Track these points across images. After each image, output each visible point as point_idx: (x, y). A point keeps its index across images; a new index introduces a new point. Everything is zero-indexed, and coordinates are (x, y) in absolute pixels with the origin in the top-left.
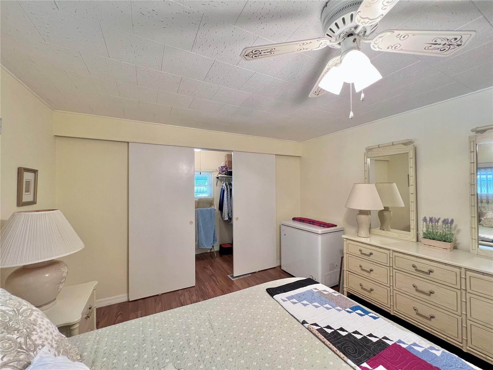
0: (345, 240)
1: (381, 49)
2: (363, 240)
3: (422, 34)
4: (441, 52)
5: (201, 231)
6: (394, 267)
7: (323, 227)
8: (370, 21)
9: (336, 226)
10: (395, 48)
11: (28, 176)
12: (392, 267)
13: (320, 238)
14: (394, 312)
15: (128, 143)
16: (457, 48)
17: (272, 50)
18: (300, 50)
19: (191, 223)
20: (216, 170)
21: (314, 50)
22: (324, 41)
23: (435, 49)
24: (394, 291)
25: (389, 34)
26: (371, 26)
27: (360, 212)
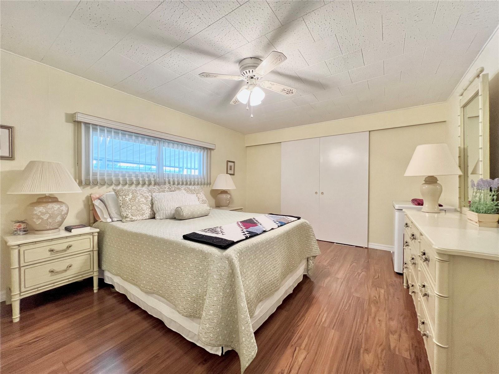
0: (405, 214)
3: (280, 85)
4: (287, 94)
8: (260, 75)
10: (270, 88)
16: (291, 94)
22: (241, 77)
23: (284, 92)
25: (267, 82)
27: (425, 181)
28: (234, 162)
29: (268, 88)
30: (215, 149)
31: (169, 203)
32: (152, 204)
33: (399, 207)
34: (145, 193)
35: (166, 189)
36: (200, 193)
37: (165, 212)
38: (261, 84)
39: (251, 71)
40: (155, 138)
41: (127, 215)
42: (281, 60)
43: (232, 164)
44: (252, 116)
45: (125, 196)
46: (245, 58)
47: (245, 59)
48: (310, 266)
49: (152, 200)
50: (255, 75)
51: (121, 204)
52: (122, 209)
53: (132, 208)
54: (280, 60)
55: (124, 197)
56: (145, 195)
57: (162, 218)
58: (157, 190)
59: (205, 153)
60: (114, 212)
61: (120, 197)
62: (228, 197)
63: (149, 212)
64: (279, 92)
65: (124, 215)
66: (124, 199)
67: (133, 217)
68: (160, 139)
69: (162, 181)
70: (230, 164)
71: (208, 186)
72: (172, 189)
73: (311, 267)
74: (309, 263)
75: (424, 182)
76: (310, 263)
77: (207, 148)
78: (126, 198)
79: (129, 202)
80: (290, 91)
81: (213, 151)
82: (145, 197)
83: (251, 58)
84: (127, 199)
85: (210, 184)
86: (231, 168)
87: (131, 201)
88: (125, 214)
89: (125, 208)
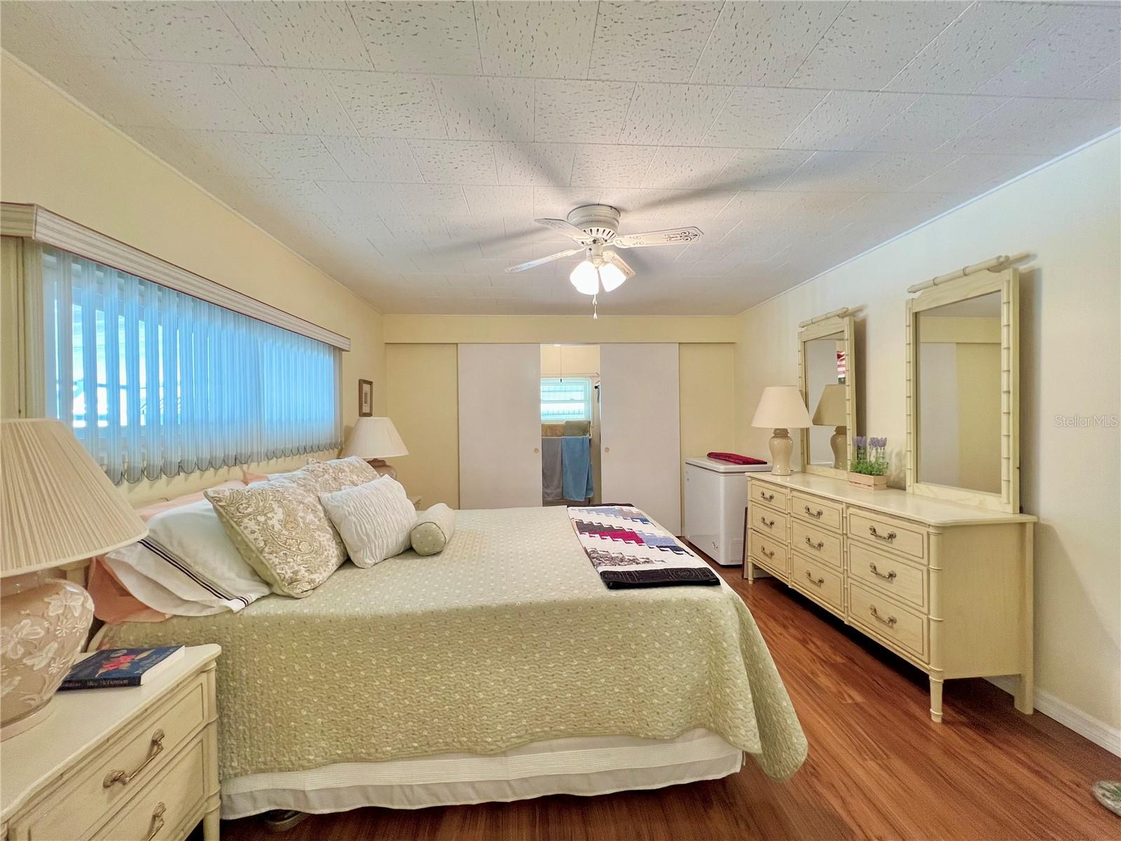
0: (749, 479)
2: (779, 480)
5: (566, 472)
6: (849, 535)
7: (735, 462)
9: (765, 463)
11: (366, 387)
12: (846, 534)
13: (722, 478)
14: (849, 618)
15: (457, 344)
19: (536, 450)
20: (597, 374)
24: (850, 580)
28: (370, 383)
41: (296, 573)
45: (265, 515)
51: (262, 544)
52: (271, 556)
53: (300, 550)
55: (262, 519)
60: (232, 575)
61: (246, 520)
65: (287, 577)
66: (265, 528)
67: (313, 576)
78: (270, 523)
79: (284, 532)
84: (274, 522)
87: (289, 526)
88: (289, 571)
89: (281, 554)
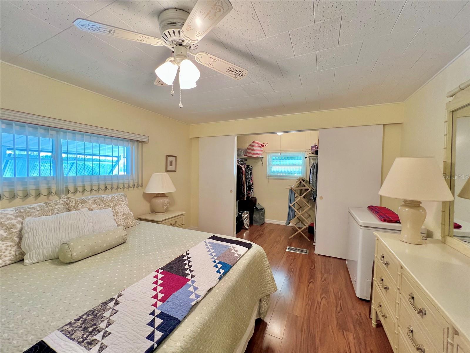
1: (202, 63)
3: (224, 62)
4: (235, 77)
8: (191, 41)
10: (210, 65)
16: (241, 77)
17: (112, 31)
18: (141, 40)
21: (153, 45)
22: (160, 41)
23: (231, 73)
25: (204, 54)
26: (194, 44)
27: (405, 203)
28: (175, 157)
29: (207, 66)
30: (148, 142)
31: (51, 235)
32: (20, 237)
33: (364, 223)
34: (10, 219)
35: (56, 207)
36: (121, 204)
37: (41, 251)
38: (196, 58)
39: (176, 31)
40: (47, 128)
42: (222, 10)
43: (173, 159)
44: (181, 105)
46: (166, 8)
47: (166, 10)
48: (263, 309)
49: (21, 231)
50: (184, 39)
54: (220, 10)
56: (6, 223)
57: (36, 261)
58: (39, 209)
59: (134, 146)
62: (165, 202)
63: (12, 252)
64: (224, 73)
68: (58, 129)
69: (62, 189)
70: (170, 159)
71: (139, 188)
72: (71, 204)
73: (265, 310)
74: (262, 305)
75: (403, 203)
76: (264, 305)
77: (137, 141)
80: (239, 73)
81: (147, 144)
82: (7, 227)
83: (176, 9)
85: (142, 185)
86: (172, 164)
